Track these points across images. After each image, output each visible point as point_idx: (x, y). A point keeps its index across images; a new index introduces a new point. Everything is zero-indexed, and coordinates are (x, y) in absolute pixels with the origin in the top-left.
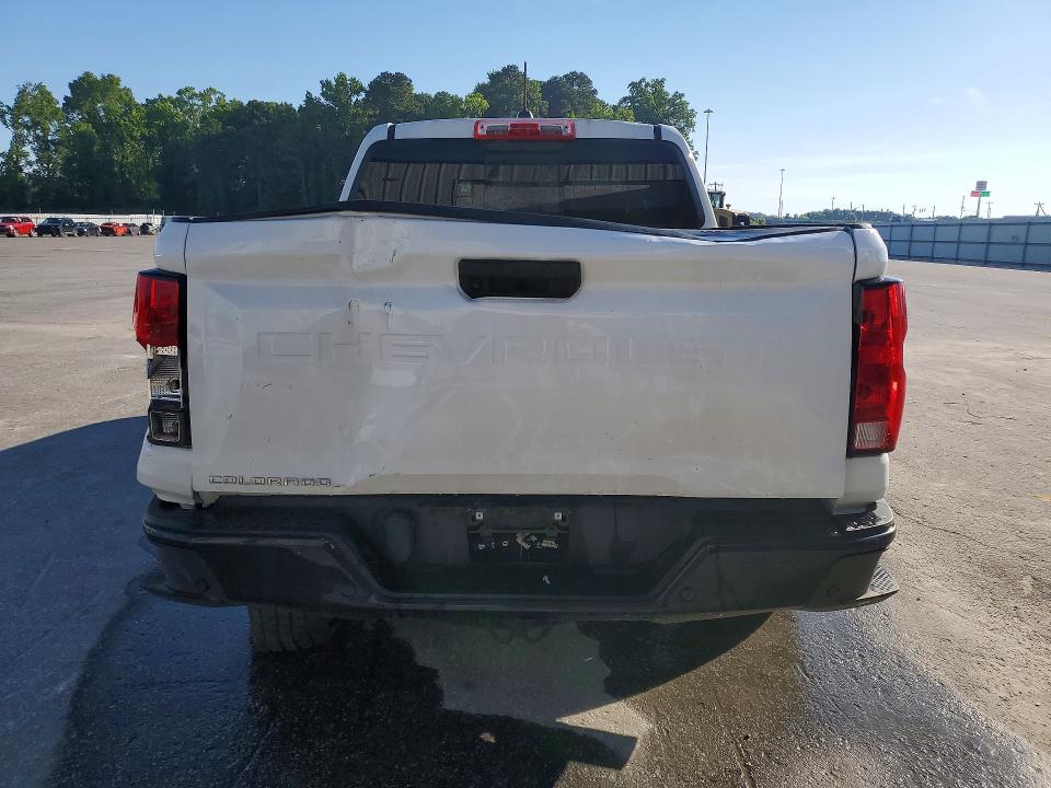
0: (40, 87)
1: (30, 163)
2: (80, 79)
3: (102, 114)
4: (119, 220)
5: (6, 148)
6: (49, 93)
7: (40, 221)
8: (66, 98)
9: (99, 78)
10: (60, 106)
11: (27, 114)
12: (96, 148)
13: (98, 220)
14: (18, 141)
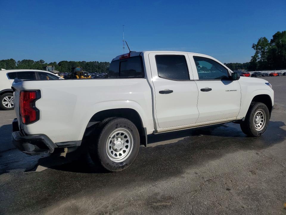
0: (265, 38)
1: (259, 58)
2: (276, 34)
3: (281, 42)
4: (276, 72)
5: (253, 55)
6: (267, 39)
7: (252, 73)
8: (271, 40)
9: (281, 32)
10: (269, 42)
11: (260, 46)
12: (277, 52)
13: (270, 72)
14: (257, 53)
